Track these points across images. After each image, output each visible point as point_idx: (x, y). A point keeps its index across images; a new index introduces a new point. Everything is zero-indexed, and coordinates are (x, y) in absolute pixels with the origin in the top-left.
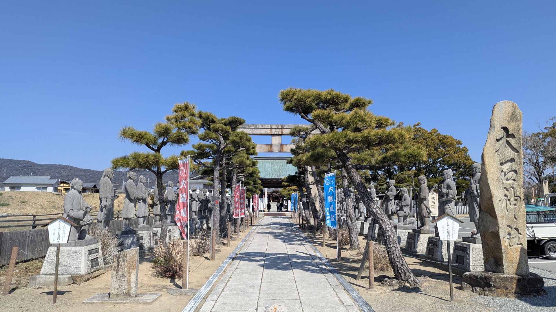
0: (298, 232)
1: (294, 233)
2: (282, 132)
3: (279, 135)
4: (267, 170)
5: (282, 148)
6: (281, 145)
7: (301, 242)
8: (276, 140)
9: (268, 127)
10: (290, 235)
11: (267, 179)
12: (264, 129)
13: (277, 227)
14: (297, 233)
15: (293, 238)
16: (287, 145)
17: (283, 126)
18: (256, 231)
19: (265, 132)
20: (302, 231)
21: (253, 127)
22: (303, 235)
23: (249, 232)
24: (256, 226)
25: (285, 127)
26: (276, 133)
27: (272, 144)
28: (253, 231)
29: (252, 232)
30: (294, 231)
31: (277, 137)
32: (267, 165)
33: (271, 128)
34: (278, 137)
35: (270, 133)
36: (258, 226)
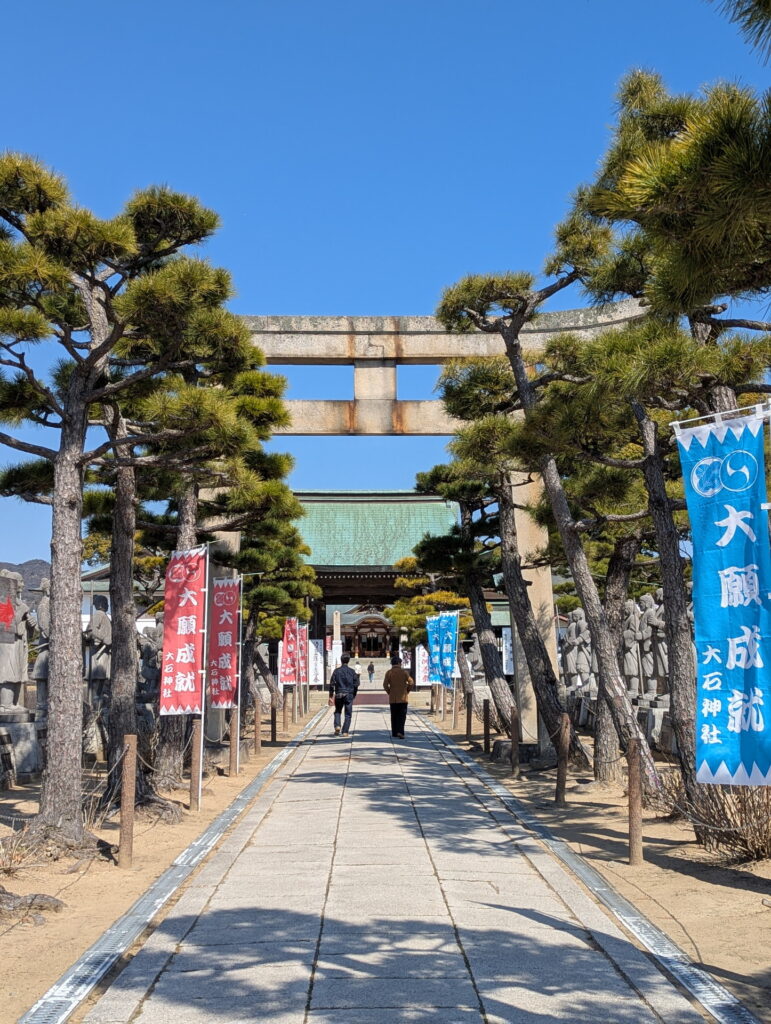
0: (470, 772)
1: (458, 780)
2: (399, 348)
3: (384, 362)
4: (338, 537)
5: (400, 418)
6: (396, 405)
7: (505, 832)
8: (372, 385)
9: (337, 329)
10: (442, 790)
11: (340, 570)
12: (322, 337)
13: (380, 752)
14: (472, 781)
15: (458, 806)
16: (418, 402)
17: (402, 323)
18: (288, 770)
19: (328, 348)
20: (489, 771)
21: (276, 329)
22: (498, 791)
23: (258, 776)
24: (293, 744)
25: (412, 327)
26: (371, 353)
27: (356, 401)
28: (276, 767)
29: (270, 776)
30: (452, 770)
31: (377, 372)
32: (340, 520)
33: (353, 333)
34: (380, 370)
35: (347, 355)
36: (301, 743)
